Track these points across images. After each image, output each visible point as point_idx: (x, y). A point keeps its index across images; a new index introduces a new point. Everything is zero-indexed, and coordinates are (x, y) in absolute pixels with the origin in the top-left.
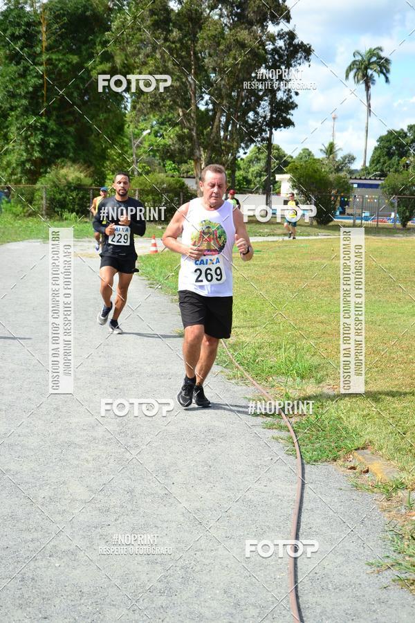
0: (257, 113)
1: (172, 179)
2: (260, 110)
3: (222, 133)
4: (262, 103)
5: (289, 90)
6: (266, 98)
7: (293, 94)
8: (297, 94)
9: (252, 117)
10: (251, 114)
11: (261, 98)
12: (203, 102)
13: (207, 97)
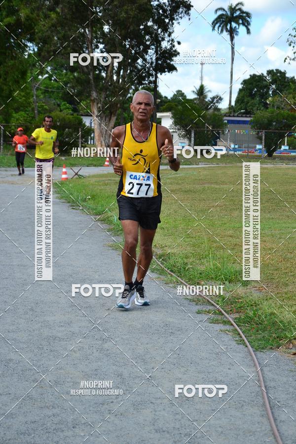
0: (145, 60)
1: (71, 116)
2: (148, 57)
3: (115, 78)
4: (149, 51)
5: (173, 40)
6: (153, 47)
7: (176, 44)
8: (179, 43)
9: (141, 63)
10: (140, 61)
11: (148, 47)
12: (98, 50)
13: (101, 46)
